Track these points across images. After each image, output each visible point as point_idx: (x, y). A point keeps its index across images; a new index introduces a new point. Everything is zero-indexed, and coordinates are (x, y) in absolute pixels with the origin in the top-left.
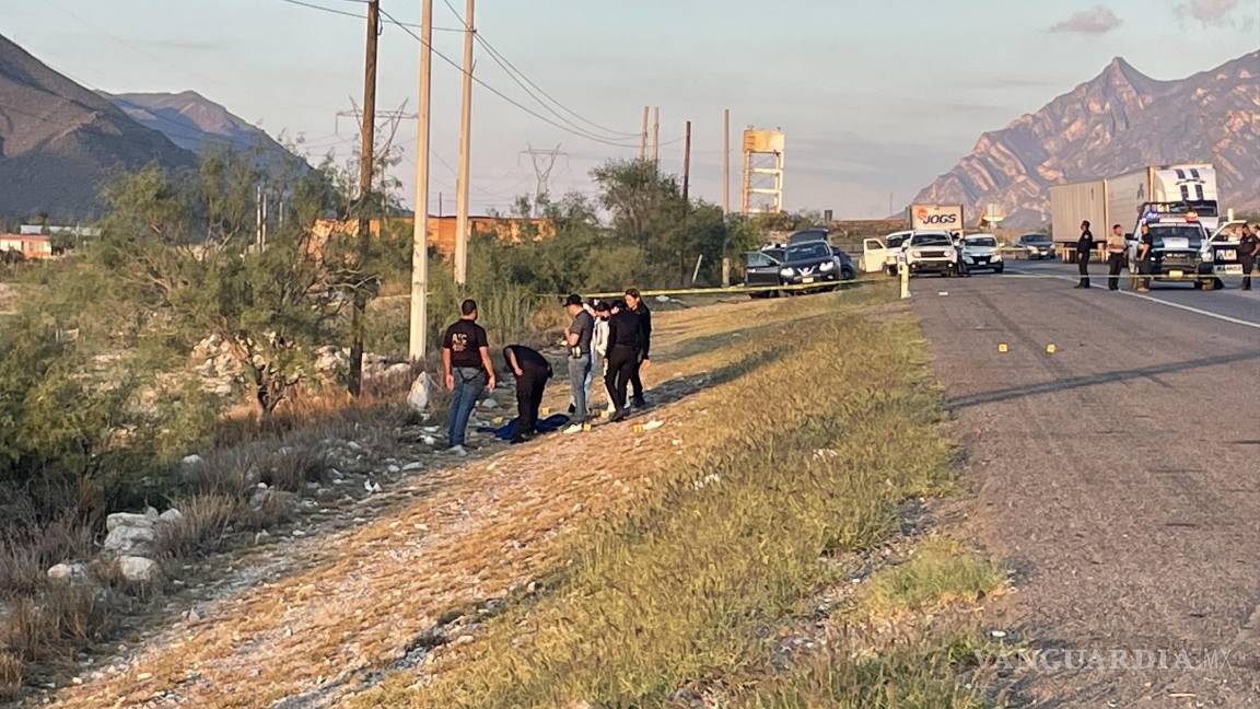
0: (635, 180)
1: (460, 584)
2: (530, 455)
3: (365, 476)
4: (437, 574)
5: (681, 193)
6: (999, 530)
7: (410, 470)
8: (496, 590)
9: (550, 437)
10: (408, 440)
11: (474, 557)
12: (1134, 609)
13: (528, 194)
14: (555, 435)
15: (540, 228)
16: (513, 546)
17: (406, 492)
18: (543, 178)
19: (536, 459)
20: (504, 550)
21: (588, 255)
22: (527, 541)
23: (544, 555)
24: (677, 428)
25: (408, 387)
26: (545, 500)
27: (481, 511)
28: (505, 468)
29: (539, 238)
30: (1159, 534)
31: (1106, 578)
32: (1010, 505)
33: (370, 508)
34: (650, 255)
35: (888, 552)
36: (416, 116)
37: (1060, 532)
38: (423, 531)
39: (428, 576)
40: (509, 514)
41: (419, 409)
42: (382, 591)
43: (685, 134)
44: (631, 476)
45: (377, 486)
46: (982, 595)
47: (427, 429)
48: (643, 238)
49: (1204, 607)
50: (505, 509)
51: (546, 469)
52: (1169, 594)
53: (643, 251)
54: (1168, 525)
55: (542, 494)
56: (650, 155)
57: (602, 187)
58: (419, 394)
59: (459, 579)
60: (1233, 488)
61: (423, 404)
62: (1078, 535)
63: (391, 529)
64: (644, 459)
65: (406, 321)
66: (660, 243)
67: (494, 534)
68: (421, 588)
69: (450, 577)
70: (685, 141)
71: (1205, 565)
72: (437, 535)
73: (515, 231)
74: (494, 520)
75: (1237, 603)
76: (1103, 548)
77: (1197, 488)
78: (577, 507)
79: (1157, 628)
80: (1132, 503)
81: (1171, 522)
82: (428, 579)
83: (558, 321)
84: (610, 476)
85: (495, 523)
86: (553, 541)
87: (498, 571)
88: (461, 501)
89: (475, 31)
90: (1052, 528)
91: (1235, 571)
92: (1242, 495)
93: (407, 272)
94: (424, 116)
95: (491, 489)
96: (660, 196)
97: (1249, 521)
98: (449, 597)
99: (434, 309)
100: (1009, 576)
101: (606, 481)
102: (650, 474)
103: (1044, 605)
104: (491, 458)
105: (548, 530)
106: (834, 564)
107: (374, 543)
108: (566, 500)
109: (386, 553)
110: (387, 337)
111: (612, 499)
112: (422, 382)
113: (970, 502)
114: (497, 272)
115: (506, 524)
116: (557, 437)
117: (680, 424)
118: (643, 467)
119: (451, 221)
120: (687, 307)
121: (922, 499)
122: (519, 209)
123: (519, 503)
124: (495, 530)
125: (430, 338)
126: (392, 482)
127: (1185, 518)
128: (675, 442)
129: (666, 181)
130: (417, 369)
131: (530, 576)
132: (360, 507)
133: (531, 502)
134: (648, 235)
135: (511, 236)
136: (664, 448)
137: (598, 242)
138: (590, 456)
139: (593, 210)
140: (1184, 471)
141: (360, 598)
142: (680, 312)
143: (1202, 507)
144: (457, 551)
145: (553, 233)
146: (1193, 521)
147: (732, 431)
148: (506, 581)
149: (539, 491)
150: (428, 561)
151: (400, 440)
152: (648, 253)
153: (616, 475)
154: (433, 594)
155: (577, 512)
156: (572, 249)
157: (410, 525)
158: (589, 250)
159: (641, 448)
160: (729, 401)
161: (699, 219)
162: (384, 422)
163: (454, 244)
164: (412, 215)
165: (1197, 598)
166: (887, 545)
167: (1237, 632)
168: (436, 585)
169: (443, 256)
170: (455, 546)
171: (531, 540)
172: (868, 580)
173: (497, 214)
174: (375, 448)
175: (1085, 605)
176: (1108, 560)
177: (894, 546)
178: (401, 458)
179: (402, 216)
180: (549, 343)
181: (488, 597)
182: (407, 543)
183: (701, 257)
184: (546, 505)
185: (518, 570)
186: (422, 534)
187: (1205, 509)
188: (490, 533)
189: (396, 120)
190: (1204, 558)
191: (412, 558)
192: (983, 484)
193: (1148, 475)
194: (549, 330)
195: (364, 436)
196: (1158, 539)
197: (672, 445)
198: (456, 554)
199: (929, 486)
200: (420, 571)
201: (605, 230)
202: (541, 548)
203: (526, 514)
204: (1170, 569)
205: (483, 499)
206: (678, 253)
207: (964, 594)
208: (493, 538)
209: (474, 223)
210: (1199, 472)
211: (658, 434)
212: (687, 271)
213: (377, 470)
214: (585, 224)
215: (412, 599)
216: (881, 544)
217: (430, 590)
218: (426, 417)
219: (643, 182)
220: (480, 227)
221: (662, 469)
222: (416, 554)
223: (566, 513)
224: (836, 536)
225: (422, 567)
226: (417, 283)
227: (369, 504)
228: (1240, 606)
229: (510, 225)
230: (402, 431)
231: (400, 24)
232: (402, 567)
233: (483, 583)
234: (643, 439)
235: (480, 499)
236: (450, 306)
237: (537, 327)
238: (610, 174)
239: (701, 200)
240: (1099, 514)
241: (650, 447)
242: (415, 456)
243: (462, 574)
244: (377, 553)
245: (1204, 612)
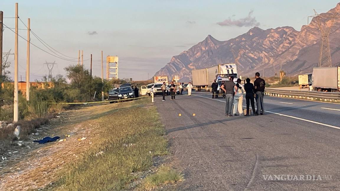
0: (77, 71)
1: (30, 184)
2: (49, 148)
3: (2, 155)
4: (24, 182)
5: (90, 74)
6: (180, 164)
7: (15, 153)
8: (41, 186)
9: (55, 143)
10: (14, 145)
11: (34, 177)
12: (217, 184)
13: (46, 75)
14: (56, 142)
15: (50, 85)
16: (45, 173)
17: (14, 159)
18: (50, 71)
19: (51, 149)
20: (43, 174)
21: (64, 92)
22: (49, 172)
23: (54, 175)
24: (90, 139)
25: (14, 130)
26: (54, 160)
27: (35, 164)
28: (42, 152)
29: (50, 87)
30: (223, 164)
31: (209, 176)
32: (183, 157)
33: (3, 164)
34: (81, 92)
35: (150, 171)
36: (13, 54)
37: (196, 164)
38: (19, 170)
39: (21, 182)
40: (44, 165)
41: (17, 136)
42: (8, 187)
43: (91, 58)
44: (78, 153)
45: (5, 158)
46: (176, 181)
47: (19, 142)
48: (79, 87)
49: (235, 182)
50: (42, 163)
51: (54, 152)
52: (226, 179)
53: (79, 90)
54: (225, 161)
55: (53, 159)
56: (81, 64)
57: (67, 73)
58: (17, 132)
59: (30, 183)
60: (243, 151)
61: (18, 134)
62: (201, 164)
63: (10, 170)
64: (82, 148)
65: (12, 111)
66: (84, 88)
67: (39, 170)
68: (19, 186)
69: (27, 182)
70: (91, 59)
71: (236, 172)
72: (23, 171)
73: (43, 86)
74: (40, 166)
75: (244, 181)
76: (208, 168)
77: (233, 151)
78: (63, 162)
79: (223, 188)
80: (216, 156)
81: (226, 160)
82: (21, 183)
83: (56, 111)
84: (72, 153)
85: (40, 167)
86: (56, 171)
87: (41, 180)
88: (30, 161)
89: (30, 30)
90: (194, 163)
91: (243, 173)
92: (245, 153)
93: (12, 98)
94: (16, 54)
95: (38, 158)
96: (84, 75)
97: (247, 159)
98: (27, 188)
99: (20, 108)
100: (183, 176)
101: (71, 154)
102: (83, 152)
103: (193, 183)
104: (38, 149)
105: (55, 168)
106: (136, 175)
107: (5, 174)
108: (60, 160)
109: (9, 176)
110: (7, 116)
111: (73, 159)
112: (18, 128)
113: (173, 157)
114: (38, 97)
115: (43, 167)
116: (57, 143)
117: (91, 138)
118: (81, 150)
119: (25, 83)
120: (92, 106)
121: (159, 156)
122: (44, 79)
123: (46, 161)
124: (40, 169)
125: (20, 116)
126: (10, 157)
127: (230, 159)
128: (90, 143)
129: (86, 71)
130: (16, 125)
131: (50, 181)
132: (1, 164)
133: (50, 161)
134: (81, 86)
135: (42, 87)
136: (87, 145)
137: (67, 88)
138: (66, 148)
139: (65, 79)
140: (229, 147)
141: (2, 189)
142: (90, 107)
143: (234, 156)
144: (29, 175)
145: (54, 86)
146: (232, 160)
147: (106, 139)
148: (44, 183)
149: (52, 158)
150: (20, 178)
151: (12, 145)
152: (81, 91)
153: (74, 153)
154: (23, 187)
155: (63, 163)
156: (59, 90)
157: (15, 168)
158: (64, 90)
159: (80, 145)
160: (105, 132)
161: (95, 81)
162: (7, 140)
163: (26, 90)
164: (14, 82)
165: (233, 180)
166: (150, 169)
167: (244, 189)
168: (23, 184)
169: (22, 93)
170: (29, 174)
171: (50, 171)
172: (145, 178)
173: (38, 81)
174: (4, 147)
175: (204, 183)
176: (209, 171)
177: (152, 169)
178: (12, 150)
179: (11, 82)
180: (53, 117)
181: (38, 187)
182: (15, 173)
183: (96, 92)
184: (54, 162)
185: (47, 180)
186: (19, 171)
187: (235, 156)
188: (38, 170)
189: (8, 55)
190: (235, 169)
191: (16, 178)
192: (175, 152)
193: (220, 148)
194: (53, 113)
195: (1, 144)
196: (223, 165)
197: (89, 144)
198: (29, 176)
199: (161, 152)
200: (19, 181)
201: (68, 85)
202: (53, 174)
203: (49, 164)
204: (226, 173)
205: (36, 161)
206: (89, 91)
207: (171, 181)
208: (39, 171)
209: (31, 84)
210: (234, 147)
211: (85, 141)
212: (92, 96)
213: (5, 154)
214: (63, 83)
215: (17, 189)
216: (148, 169)
217: (22, 186)
218: (19, 138)
219: (79, 71)
220: (33, 85)
221: (87, 151)
222: (17, 176)
223: (60, 163)
224: (136, 167)
225: (19, 180)
226: (15, 101)
227: (3, 163)
228: (245, 182)
229: (41, 84)
230: (12, 143)
231: (9, 28)
232: (14, 180)
233: (37, 184)
234: (81, 142)
235: (35, 160)
236: (25, 107)
237: (50, 112)
238: (70, 69)
239: (96, 76)
240: (207, 159)
241: (83, 145)
242: (16, 149)
243: (31, 181)
244: (6, 177)
245: (235, 184)
